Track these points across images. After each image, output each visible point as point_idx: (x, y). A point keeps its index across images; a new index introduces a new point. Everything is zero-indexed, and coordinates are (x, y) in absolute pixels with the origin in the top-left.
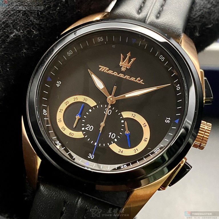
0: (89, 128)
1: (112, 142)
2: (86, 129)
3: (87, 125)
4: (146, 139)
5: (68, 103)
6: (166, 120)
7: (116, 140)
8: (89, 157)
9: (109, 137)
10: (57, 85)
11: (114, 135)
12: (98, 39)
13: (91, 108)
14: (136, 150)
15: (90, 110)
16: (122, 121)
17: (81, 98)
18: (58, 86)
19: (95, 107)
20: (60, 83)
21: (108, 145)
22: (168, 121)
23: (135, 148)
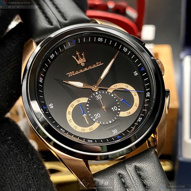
0: (97, 117)
1: (118, 112)
2: (96, 118)
3: (95, 116)
4: (135, 94)
5: (70, 112)
6: (135, 74)
7: (119, 109)
8: (114, 133)
9: (114, 111)
10: (51, 107)
11: (115, 107)
12: (51, 57)
13: (87, 103)
14: (136, 105)
15: (88, 105)
16: (112, 95)
17: (75, 103)
18: (53, 108)
19: (88, 101)
20: (51, 105)
21: (118, 116)
22: (136, 74)
23: (134, 104)
